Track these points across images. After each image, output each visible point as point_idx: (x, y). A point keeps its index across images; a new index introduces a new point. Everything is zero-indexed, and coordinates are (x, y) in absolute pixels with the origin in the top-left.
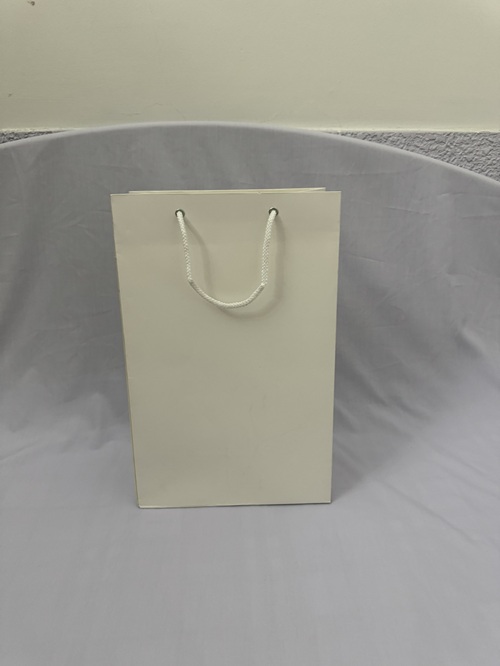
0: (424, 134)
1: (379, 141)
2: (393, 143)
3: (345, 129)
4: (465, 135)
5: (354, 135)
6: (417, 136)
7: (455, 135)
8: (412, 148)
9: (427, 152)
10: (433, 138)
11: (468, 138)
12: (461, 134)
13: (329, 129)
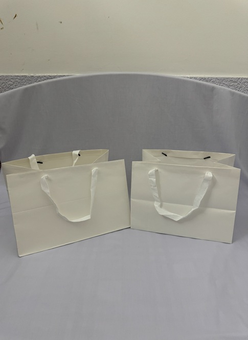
1: (207, 81)
3: (191, 76)
5: (195, 78)
9: (229, 86)
10: (231, 80)
13: (184, 76)
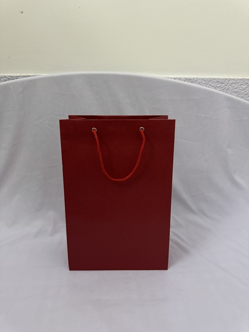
0: (214, 79)
2: (199, 83)
3: (175, 76)
5: (180, 79)
6: (210, 80)
7: (229, 80)
8: (208, 86)
9: (215, 88)
10: (218, 81)
11: (236, 81)
12: (232, 79)
13: (168, 76)
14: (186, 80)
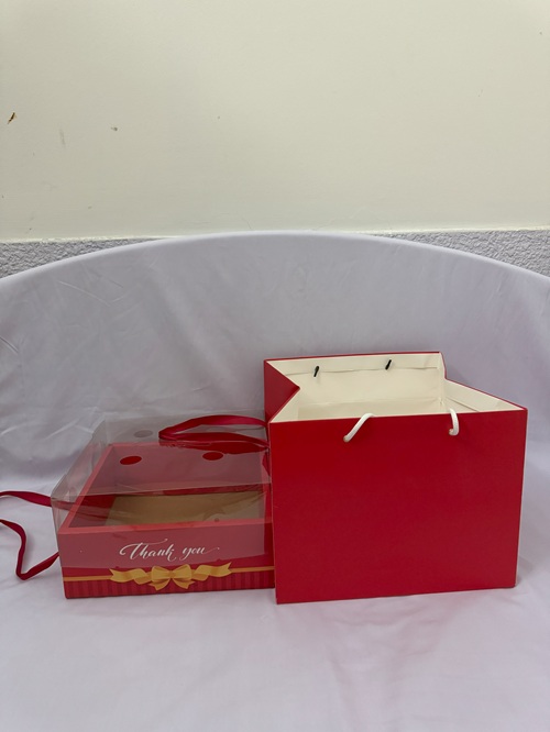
0: (468, 233)
1: (427, 241)
2: (441, 242)
3: (396, 231)
4: (506, 233)
5: (404, 236)
6: (462, 235)
7: (497, 234)
8: (457, 246)
9: (471, 249)
10: (476, 236)
11: (509, 236)
12: (502, 232)
13: (381, 232)
14: (415, 237)
